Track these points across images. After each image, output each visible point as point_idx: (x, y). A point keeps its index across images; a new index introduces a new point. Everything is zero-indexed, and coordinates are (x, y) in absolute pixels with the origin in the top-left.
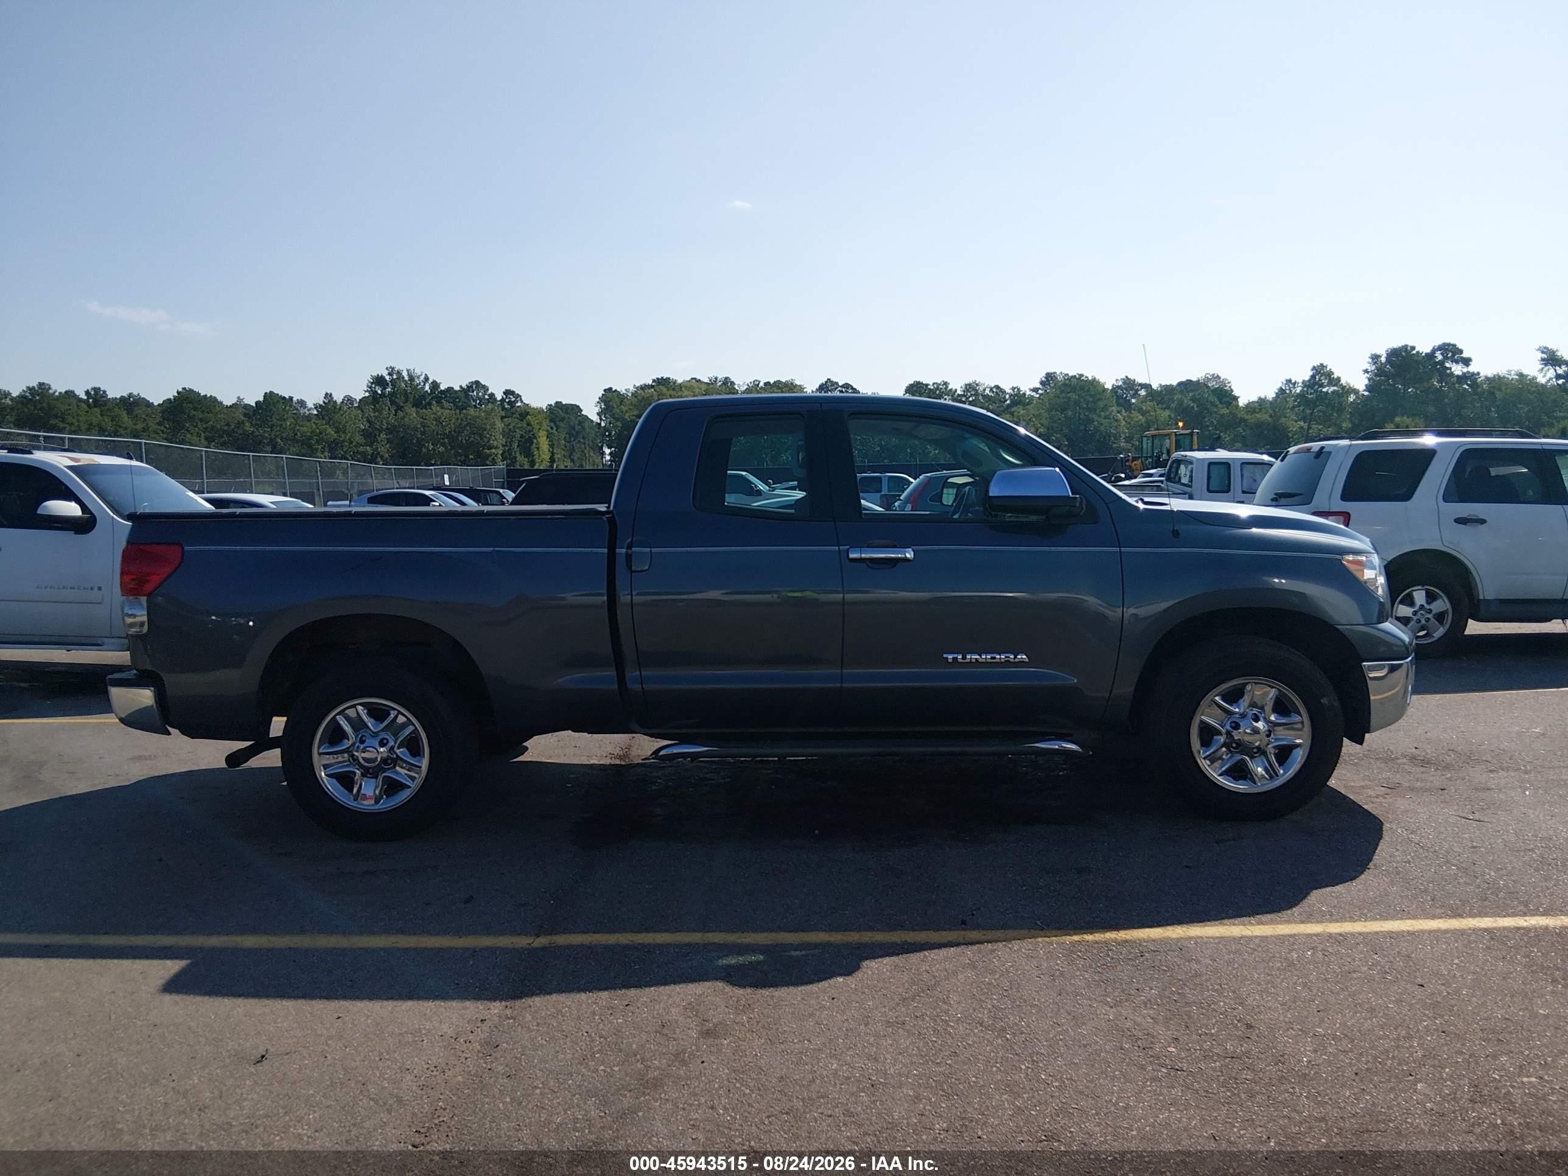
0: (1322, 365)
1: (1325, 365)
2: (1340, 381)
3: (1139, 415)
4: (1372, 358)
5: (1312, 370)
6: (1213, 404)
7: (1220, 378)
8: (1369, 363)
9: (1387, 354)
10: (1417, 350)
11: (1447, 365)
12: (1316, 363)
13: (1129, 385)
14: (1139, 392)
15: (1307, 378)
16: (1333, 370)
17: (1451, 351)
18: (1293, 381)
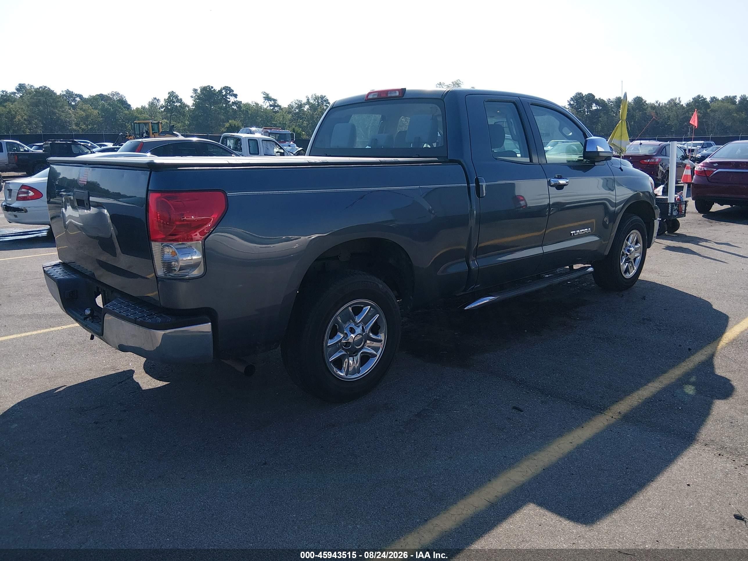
0: (173, 92)
1: (174, 92)
2: (182, 101)
3: (81, 111)
4: (193, 90)
5: (169, 94)
6: (120, 108)
7: (119, 94)
8: (192, 93)
9: (201, 89)
10: (214, 88)
11: (228, 97)
12: (170, 91)
13: (69, 94)
14: (76, 99)
15: (167, 98)
16: (178, 95)
17: (229, 90)
18: (157, 99)
